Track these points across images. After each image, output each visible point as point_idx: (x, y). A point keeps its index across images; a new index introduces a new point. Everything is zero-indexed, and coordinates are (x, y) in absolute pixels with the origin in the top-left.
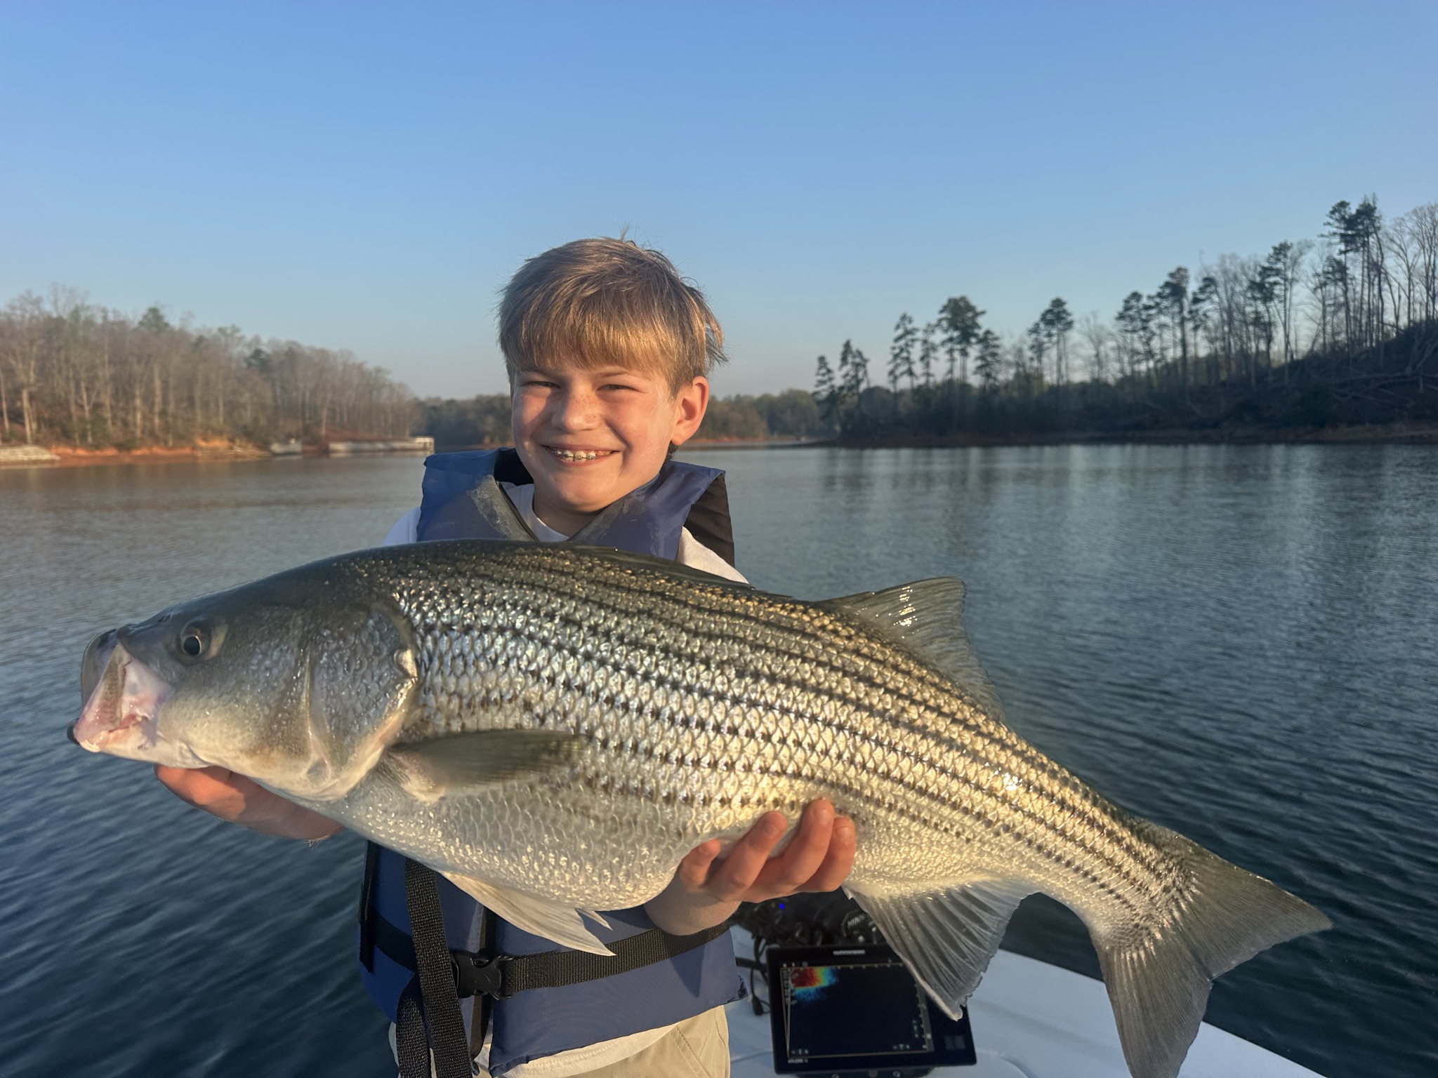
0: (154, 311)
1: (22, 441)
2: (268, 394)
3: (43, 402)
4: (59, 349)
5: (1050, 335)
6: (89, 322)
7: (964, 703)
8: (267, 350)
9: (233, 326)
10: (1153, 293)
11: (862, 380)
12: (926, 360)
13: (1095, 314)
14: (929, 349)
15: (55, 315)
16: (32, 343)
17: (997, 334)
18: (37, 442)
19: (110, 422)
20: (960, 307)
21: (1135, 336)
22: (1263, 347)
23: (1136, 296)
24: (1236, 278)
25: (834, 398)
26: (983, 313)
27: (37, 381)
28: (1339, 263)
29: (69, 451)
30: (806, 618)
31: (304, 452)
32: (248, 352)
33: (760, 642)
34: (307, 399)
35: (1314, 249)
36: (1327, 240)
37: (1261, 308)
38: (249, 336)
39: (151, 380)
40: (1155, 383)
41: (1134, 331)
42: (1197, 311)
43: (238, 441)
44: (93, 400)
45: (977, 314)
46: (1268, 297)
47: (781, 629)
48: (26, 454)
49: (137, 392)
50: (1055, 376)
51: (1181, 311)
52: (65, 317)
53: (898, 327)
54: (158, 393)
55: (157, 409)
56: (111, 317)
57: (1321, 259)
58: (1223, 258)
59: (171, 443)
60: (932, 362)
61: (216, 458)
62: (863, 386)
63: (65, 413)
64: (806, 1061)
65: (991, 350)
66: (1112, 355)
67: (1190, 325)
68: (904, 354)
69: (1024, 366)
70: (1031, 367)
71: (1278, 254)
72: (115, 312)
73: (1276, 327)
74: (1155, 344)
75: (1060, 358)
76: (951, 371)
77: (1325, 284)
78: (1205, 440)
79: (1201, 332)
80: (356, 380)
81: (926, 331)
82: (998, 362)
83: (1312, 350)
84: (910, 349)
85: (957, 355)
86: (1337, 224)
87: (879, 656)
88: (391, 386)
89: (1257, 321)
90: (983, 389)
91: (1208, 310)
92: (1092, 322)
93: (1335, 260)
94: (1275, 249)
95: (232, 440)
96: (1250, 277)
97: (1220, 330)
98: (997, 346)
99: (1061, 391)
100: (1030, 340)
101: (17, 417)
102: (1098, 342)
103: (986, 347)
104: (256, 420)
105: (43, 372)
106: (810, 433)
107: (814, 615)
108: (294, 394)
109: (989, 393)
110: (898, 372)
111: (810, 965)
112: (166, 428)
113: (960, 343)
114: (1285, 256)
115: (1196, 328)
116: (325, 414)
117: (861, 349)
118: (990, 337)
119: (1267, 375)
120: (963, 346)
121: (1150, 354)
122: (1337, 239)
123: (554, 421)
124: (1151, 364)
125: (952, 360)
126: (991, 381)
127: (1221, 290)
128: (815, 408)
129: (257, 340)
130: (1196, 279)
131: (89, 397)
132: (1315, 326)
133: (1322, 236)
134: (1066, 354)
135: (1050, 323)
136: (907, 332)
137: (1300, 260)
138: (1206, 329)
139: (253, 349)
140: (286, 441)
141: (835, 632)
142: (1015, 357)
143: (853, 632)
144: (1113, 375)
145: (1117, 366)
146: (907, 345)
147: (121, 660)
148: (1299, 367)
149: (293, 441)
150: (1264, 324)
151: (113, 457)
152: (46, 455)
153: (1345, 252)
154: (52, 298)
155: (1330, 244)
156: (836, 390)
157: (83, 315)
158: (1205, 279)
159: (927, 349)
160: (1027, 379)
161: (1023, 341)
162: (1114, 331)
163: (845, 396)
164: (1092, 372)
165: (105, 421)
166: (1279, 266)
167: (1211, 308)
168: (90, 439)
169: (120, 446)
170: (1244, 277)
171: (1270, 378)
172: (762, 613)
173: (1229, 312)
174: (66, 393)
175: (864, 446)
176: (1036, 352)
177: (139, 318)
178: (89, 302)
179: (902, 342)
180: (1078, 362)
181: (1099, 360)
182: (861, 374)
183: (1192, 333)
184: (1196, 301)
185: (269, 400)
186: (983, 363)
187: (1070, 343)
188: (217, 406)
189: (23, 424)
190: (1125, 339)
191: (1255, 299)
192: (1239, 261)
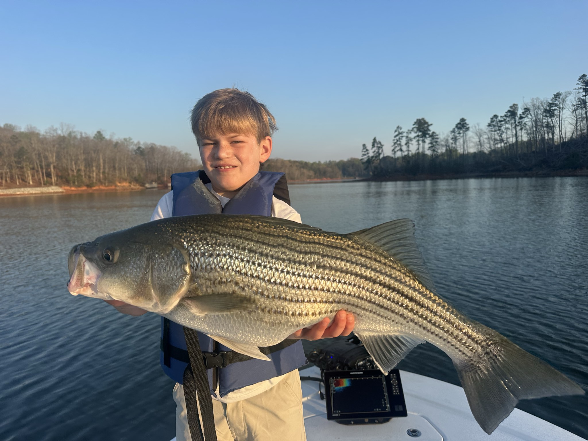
0: (99, 132)
1: (51, 184)
2: (144, 165)
3: (59, 169)
4: (64, 148)
5: (459, 133)
6: (75, 138)
7: (401, 273)
8: (143, 147)
9: (130, 138)
10: (503, 115)
11: (381, 153)
12: (408, 145)
13: (478, 124)
14: (409, 140)
15: (62, 135)
16: (54, 146)
17: (437, 133)
18: (57, 185)
19: (84, 177)
20: (422, 123)
21: (496, 133)
22: (551, 136)
23: (496, 116)
24: (539, 108)
25: (370, 161)
26: (432, 125)
27: (56, 161)
28: (583, 100)
29: (68, 188)
30: (342, 242)
31: (158, 187)
32: (135, 148)
33: (325, 254)
34: (159, 167)
35: (572, 95)
36: (577, 91)
37: (550, 120)
38: (136, 142)
39: (99, 159)
40: (504, 152)
41: (495, 131)
42: (522, 122)
43: (132, 183)
44: (77, 168)
45: (429, 125)
46: (552, 115)
47: (333, 247)
48: (53, 189)
49: (94, 164)
50: (462, 150)
51: (515, 122)
52: (66, 135)
53: (396, 131)
54: (102, 165)
55: (101, 171)
56: (84, 135)
57: (575, 99)
58: (533, 100)
59: (107, 184)
60: (410, 145)
61: (124, 190)
62: (381, 156)
63: (67, 173)
64: (340, 415)
65: (435, 140)
66: (486, 141)
67: (518, 128)
68: (399, 143)
69: (449, 146)
70: (452, 147)
71: (556, 97)
72: (85, 133)
73: (555, 128)
74: (504, 136)
75: (464, 143)
76: (418, 149)
77: (577, 109)
78: (526, 176)
79: (523, 131)
80: (177, 158)
81: (407, 133)
82: (438, 145)
83: (572, 137)
84: (401, 140)
85: (420, 142)
86: (581, 84)
87: (369, 256)
88: (191, 160)
89: (548, 126)
90: (432, 155)
91: (526, 122)
92: (477, 128)
93: (581, 99)
94: (555, 95)
95: (130, 183)
96: (545, 107)
97: (532, 130)
98: (437, 138)
99: (465, 157)
100: (451, 136)
101: (49, 175)
102: (480, 136)
103: (433, 139)
104: (139, 175)
105: (58, 157)
106: (360, 176)
107: (345, 241)
108: (154, 164)
109: (435, 158)
110: (396, 150)
111: (341, 378)
112: (105, 178)
113: (422, 137)
114: (559, 98)
115: (521, 129)
116: (166, 172)
117: (381, 141)
118: (435, 134)
119: (552, 148)
120: (423, 138)
121: (502, 140)
122: (582, 90)
123: (215, 156)
124: (503, 144)
125: (419, 144)
126: (435, 153)
127: (532, 113)
128: (362, 165)
129: (139, 143)
130: (521, 108)
131: (76, 167)
132: (574, 127)
133: (575, 89)
134: (467, 141)
135: (459, 128)
136: (400, 133)
137: (566, 100)
138: (526, 129)
139: (137, 147)
140: (151, 183)
141: (353, 247)
142: (445, 142)
143: (360, 247)
144: (487, 150)
145: (488, 145)
146: (399, 139)
147: (82, 260)
148: (566, 145)
149: (154, 183)
150: (551, 127)
151: (85, 190)
152: (60, 190)
153: (585, 96)
154: (61, 128)
155: (579, 93)
156: (370, 157)
157: (73, 135)
158: (525, 109)
159: (408, 140)
160: (451, 152)
161: (448, 136)
162: (487, 131)
163: (374, 160)
164: (478, 148)
165: (82, 176)
166: (557, 102)
167: (527, 121)
168: (76, 183)
169: (88, 186)
170: (542, 107)
171: (554, 149)
172: (325, 241)
173: (536, 121)
174: (67, 166)
175: (382, 181)
176: (453, 141)
177: (94, 135)
178: (75, 130)
179: (397, 138)
180: (472, 144)
181: (480, 144)
182: (380, 151)
183: (520, 131)
184: (521, 118)
185: (144, 167)
186: (432, 145)
187: (468, 137)
188: (124, 169)
189: (51, 178)
190: (491, 134)
191: (547, 116)
192: (540, 100)
